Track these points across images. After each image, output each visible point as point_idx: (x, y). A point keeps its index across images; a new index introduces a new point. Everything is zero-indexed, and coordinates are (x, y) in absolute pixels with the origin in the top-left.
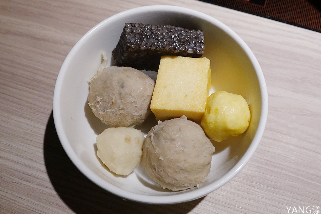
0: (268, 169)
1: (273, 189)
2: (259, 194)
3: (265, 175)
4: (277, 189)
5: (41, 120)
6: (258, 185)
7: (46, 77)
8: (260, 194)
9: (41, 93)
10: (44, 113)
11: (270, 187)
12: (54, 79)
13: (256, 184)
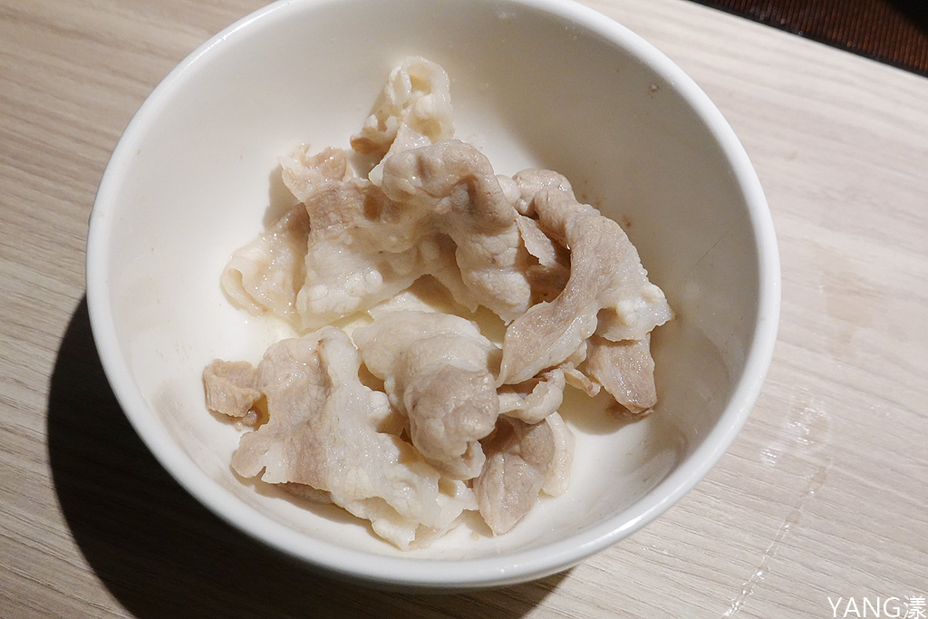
0: (750, 443)
1: (763, 502)
2: (722, 516)
3: (739, 459)
4: (773, 501)
5: (60, 266)
6: (717, 487)
7: (84, 142)
8: (722, 513)
9: (63, 188)
10: (71, 247)
11: (755, 495)
12: (104, 149)
13: (713, 486)
